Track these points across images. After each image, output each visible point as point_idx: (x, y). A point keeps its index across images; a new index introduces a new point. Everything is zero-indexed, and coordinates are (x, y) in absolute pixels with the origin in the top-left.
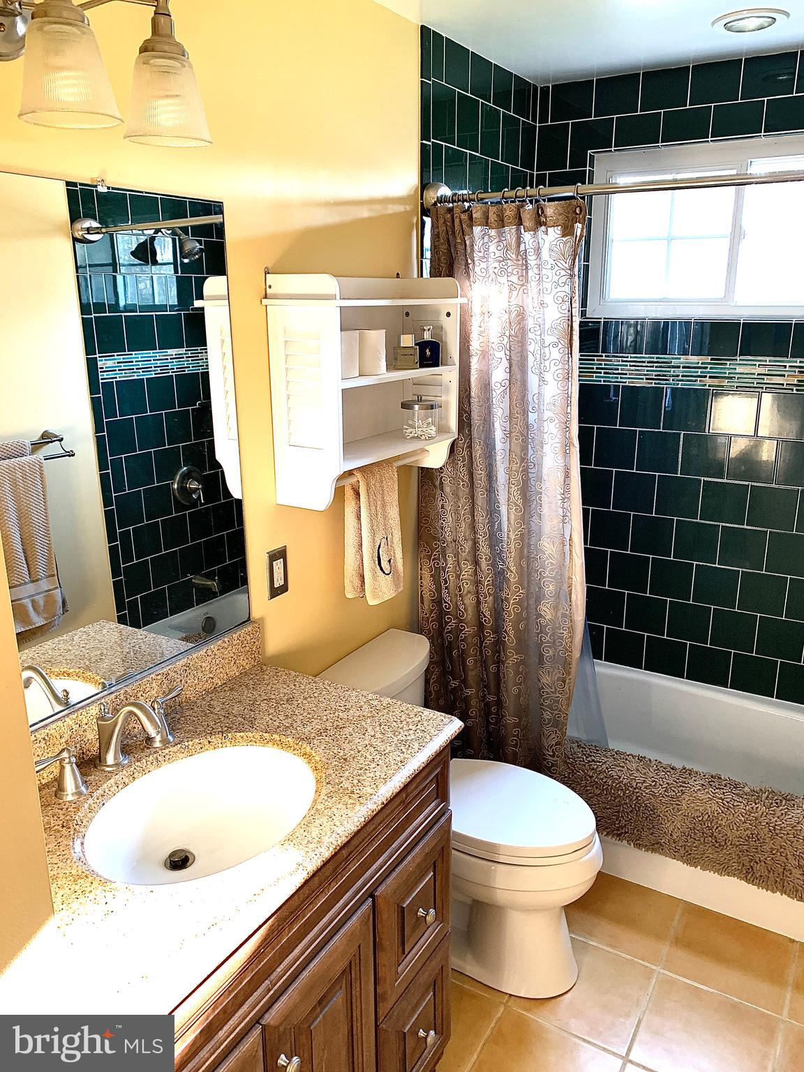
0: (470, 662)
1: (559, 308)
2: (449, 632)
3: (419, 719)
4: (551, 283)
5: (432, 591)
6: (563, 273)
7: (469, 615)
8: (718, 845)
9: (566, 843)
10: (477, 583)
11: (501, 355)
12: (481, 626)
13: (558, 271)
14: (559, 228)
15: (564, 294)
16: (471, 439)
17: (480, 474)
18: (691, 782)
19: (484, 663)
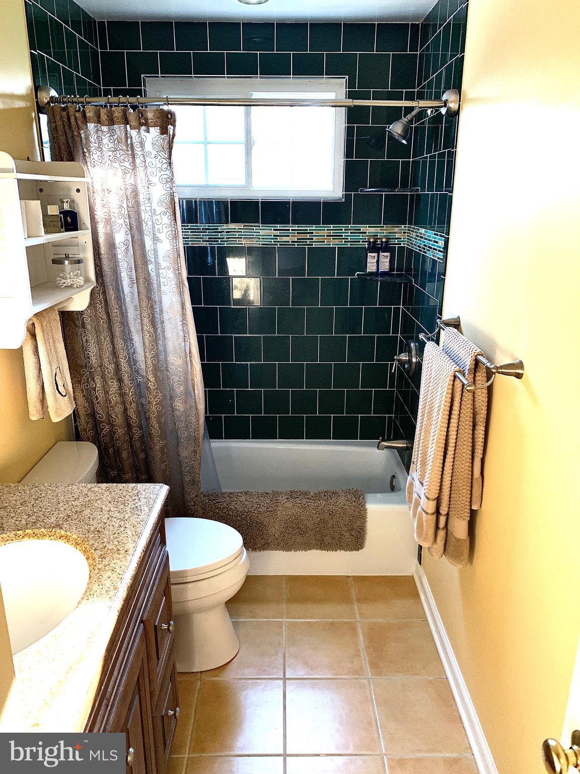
0: (125, 454)
1: (164, 187)
2: (105, 436)
3: (137, 491)
4: (155, 169)
5: (86, 408)
6: (164, 161)
7: (119, 420)
8: (302, 533)
9: (227, 556)
10: (122, 395)
11: (121, 221)
12: (129, 426)
13: (161, 160)
14: (158, 128)
15: (166, 176)
16: (104, 286)
17: (115, 311)
18: (280, 498)
19: (135, 453)
